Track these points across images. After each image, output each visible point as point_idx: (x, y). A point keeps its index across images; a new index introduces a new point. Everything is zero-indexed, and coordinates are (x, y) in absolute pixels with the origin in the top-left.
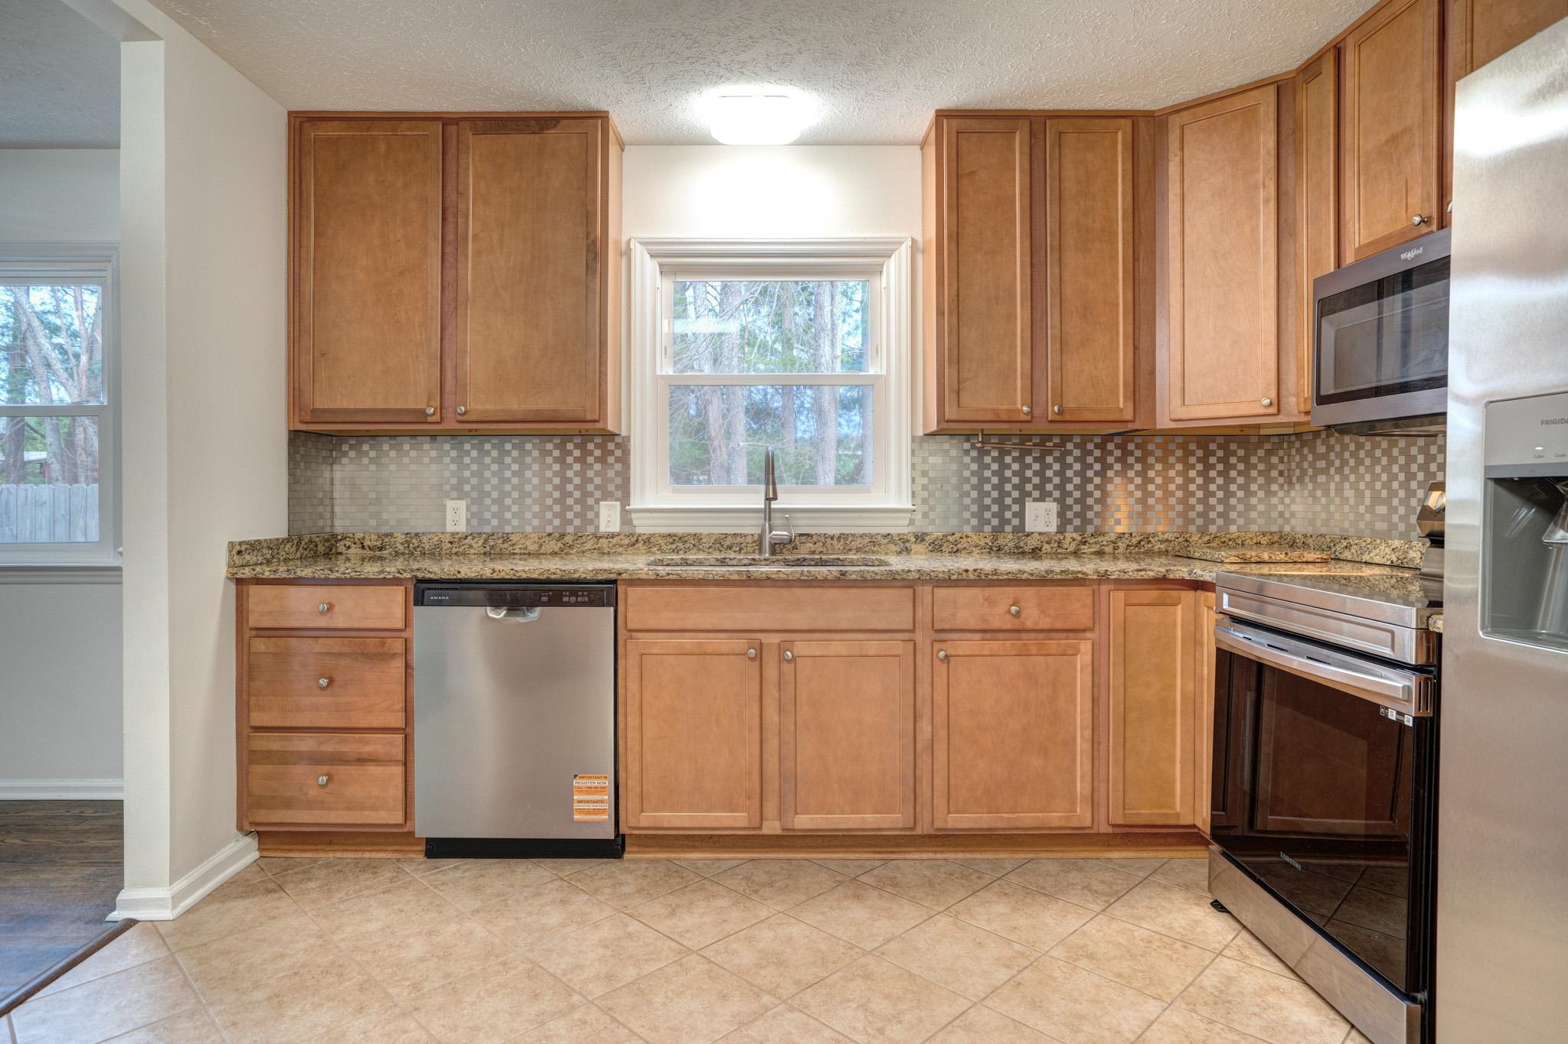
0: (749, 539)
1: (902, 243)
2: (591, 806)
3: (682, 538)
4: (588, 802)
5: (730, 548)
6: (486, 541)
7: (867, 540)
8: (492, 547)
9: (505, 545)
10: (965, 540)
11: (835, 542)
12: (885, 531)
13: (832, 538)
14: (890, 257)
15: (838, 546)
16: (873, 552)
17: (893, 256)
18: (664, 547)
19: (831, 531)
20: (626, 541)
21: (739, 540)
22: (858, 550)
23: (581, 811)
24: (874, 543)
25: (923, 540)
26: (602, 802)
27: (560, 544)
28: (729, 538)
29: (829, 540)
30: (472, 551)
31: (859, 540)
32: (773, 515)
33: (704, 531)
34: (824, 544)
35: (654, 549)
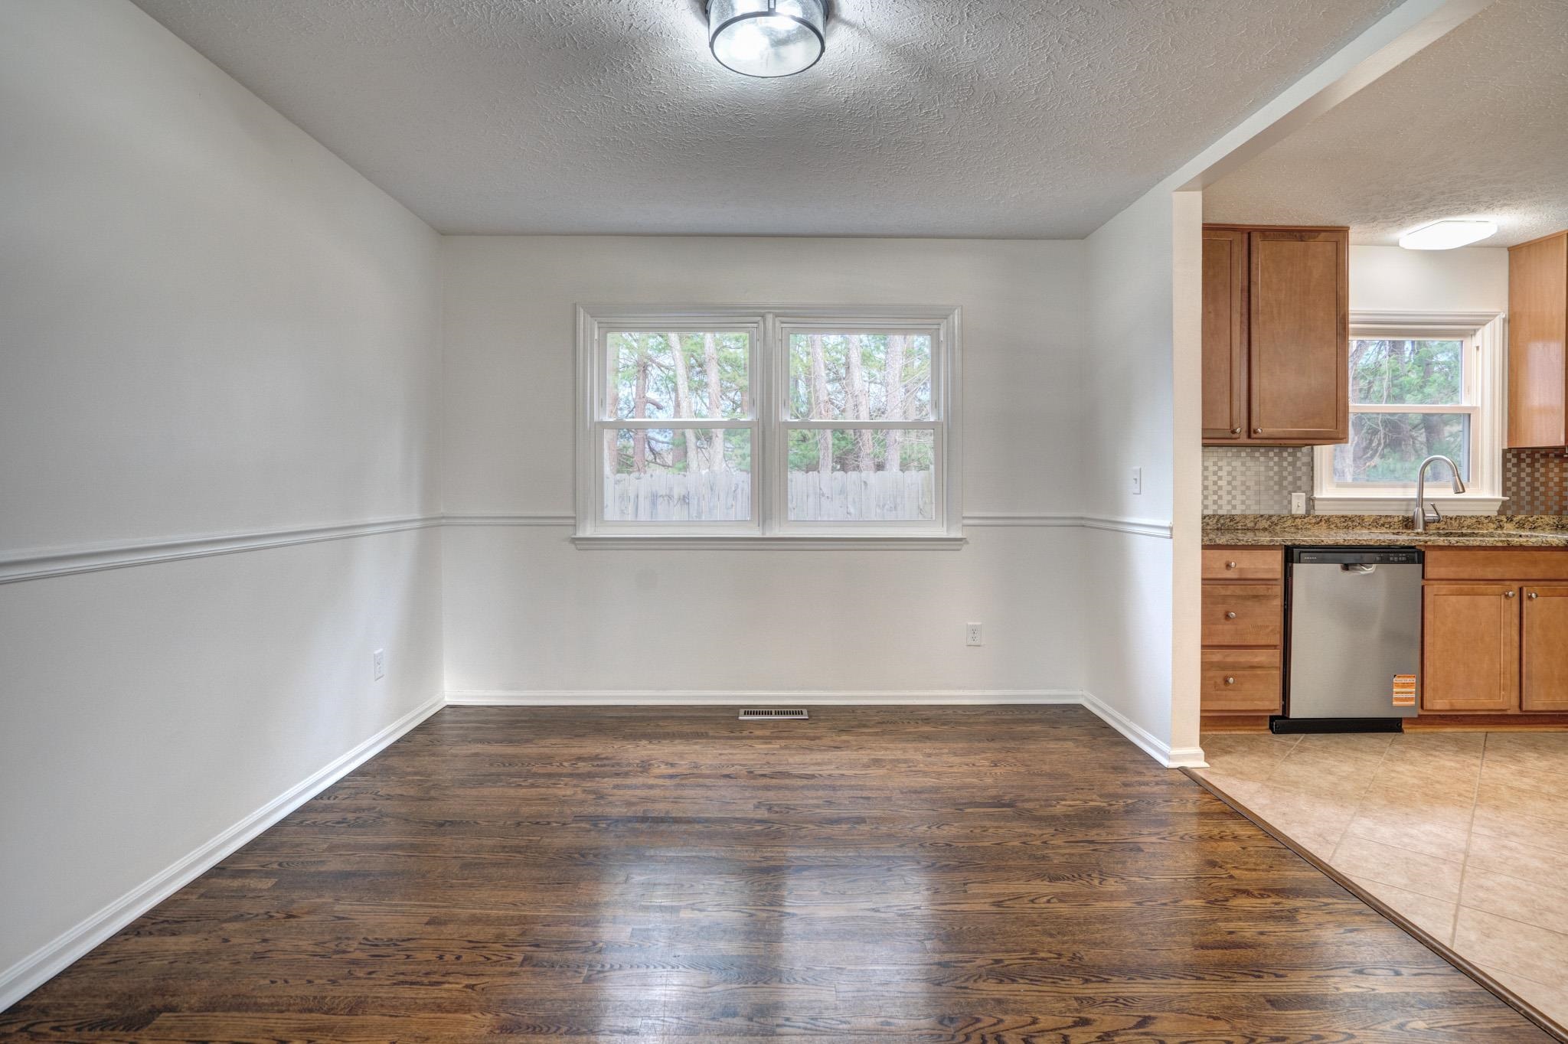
0: (1396, 520)
1: (1495, 316)
2: (1404, 696)
3: (1351, 519)
4: (1402, 693)
5: (1383, 525)
6: (1218, 520)
7: (1475, 520)
8: (1222, 525)
9: (1232, 523)
10: (1539, 520)
11: (1453, 522)
12: (1486, 514)
13: (1451, 519)
14: (1484, 325)
15: (1455, 524)
16: (1479, 528)
17: (1488, 325)
18: (1339, 525)
19: (1450, 514)
20: (1314, 521)
21: (1389, 520)
22: (1468, 527)
23: (1398, 699)
24: (1479, 523)
25: (1512, 520)
26: (1411, 693)
27: (1269, 523)
28: (1383, 519)
29: (1449, 520)
30: (1209, 527)
31: (1469, 520)
32: (1424, 503)
33: (1366, 514)
34: (1446, 523)
35: (1332, 526)
